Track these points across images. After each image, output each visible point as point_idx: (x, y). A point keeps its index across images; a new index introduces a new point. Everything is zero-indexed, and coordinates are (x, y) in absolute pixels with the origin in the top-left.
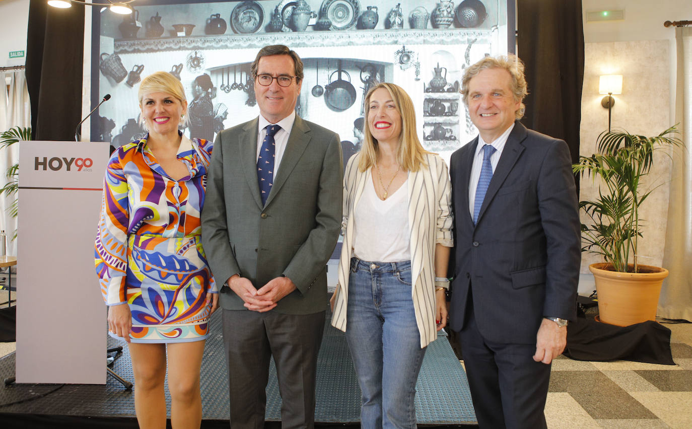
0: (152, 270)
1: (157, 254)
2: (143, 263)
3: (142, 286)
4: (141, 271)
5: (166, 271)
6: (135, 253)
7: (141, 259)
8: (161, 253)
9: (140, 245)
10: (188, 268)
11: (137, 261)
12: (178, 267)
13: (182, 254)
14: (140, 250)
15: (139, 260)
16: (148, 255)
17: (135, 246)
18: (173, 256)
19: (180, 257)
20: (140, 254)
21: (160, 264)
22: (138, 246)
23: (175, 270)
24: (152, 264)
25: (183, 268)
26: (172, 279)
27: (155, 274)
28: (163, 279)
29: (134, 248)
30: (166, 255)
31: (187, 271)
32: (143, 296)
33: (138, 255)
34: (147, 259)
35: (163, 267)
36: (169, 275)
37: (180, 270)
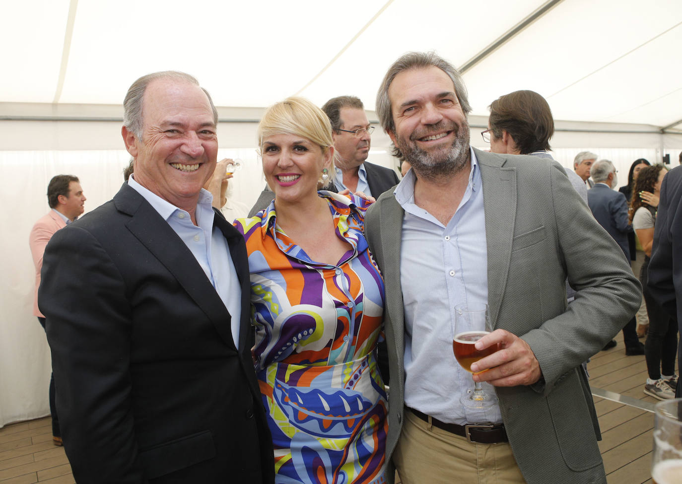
0: (309, 418)
1: (316, 392)
2: (294, 409)
3: (293, 444)
4: (290, 422)
5: (331, 418)
6: (279, 393)
7: (290, 402)
8: (322, 390)
9: (287, 378)
10: (361, 407)
11: (284, 406)
12: (348, 408)
13: (352, 388)
14: (288, 387)
15: (287, 404)
16: (301, 394)
17: (278, 381)
18: (340, 393)
19: (349, 393)
20: (287, 395)
21: (320, 409)
22: (283, 380)
23: (345, 414)
24: (309, 409)
25: (355, 410)
26: (339, 429)
27: (313, 425)
28: (325, 430)
29: (277, 383)
30: (329, 392)
31: (359, 412)
32: (294, 461)
33: (283, 396)
34: (301, 401)
35: (326, 413)
36: (334, 423)
37: (351, 414)
